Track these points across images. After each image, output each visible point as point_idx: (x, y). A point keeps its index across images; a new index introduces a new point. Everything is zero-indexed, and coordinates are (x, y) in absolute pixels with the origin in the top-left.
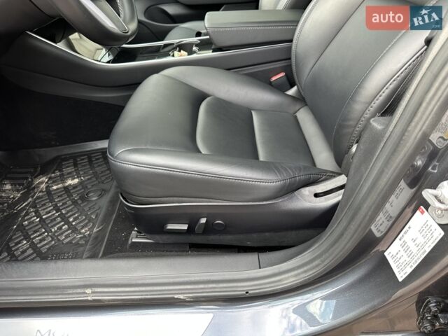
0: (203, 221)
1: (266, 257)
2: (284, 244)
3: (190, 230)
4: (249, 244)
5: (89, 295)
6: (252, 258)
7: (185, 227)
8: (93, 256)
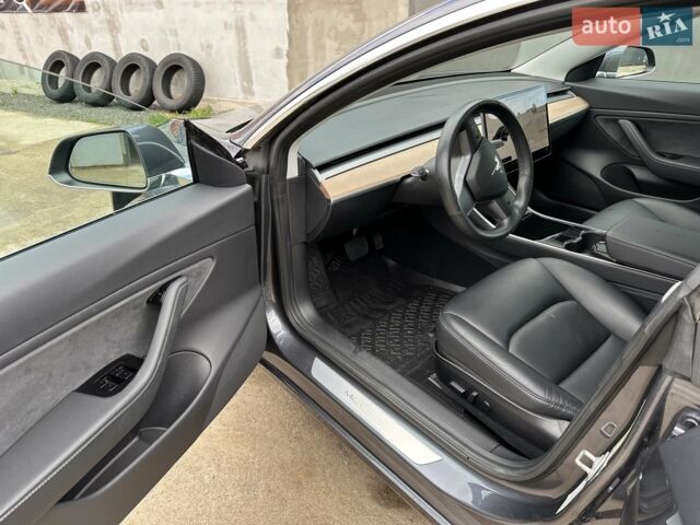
0: (475, 394)
1: (501, 449)
2: (521, 450)
3: (465, 395)
4: (505, 438)
5: (385, 392)
6: (492, 444)
7: (462, 391)
8: (402, 374)
